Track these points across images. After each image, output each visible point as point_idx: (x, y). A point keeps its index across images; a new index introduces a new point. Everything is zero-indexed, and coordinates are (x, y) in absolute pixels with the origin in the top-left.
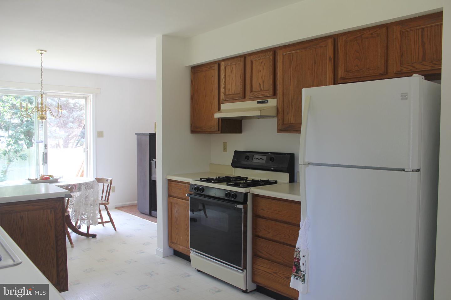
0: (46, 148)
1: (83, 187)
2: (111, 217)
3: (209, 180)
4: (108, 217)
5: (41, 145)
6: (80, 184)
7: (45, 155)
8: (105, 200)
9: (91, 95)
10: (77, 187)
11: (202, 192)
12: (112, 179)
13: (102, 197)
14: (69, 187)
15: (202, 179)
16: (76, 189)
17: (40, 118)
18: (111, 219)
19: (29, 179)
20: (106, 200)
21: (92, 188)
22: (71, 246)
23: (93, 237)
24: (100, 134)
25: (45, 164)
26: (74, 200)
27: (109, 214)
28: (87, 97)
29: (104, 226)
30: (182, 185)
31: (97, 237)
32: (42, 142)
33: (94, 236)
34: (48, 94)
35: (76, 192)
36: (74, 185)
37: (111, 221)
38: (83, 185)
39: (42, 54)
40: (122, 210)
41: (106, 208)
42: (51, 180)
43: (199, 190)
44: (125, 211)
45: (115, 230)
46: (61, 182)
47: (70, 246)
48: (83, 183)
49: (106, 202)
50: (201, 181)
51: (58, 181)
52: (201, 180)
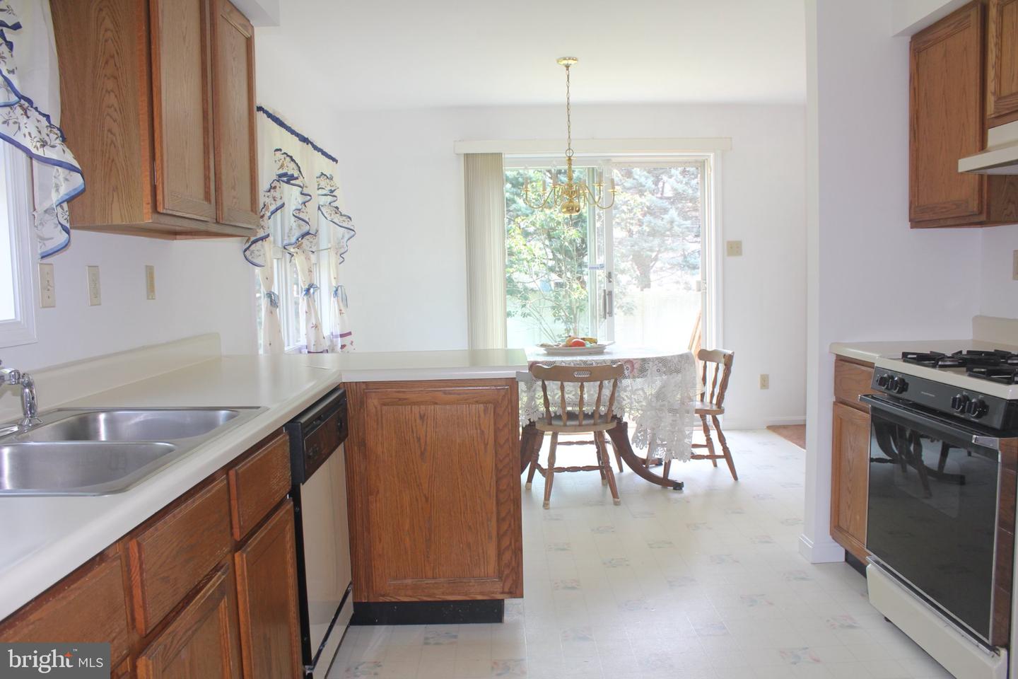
0: (610, 282)
1: (652, 368)
2: (728, 445)
3: (921, 359)
4: (720, 444)
5: (601, 274)
6: (644, 360)
7: (609, 295)
8: (711, 402)
9: (712, 155)
10: (636, 366)
11: (900, 392)
12: (733, 353)
13: (703, 395)
14: (614, 366)
15: (909, 356)
16: (635, 370)
17: (565, 210)
18: (726, 449)
19: (542, 346)
20: (714, 401)
21: (678, 371)
22: (614, 501)
23: (674, 489)
24: (733, 248)
25: (607, 315)
26: (627, 396)
27: (722, 439)
28: (704, 162)
29: (715, 465)
30: (863, 371)
31: (683, 489)
32: (602, 267)
33: (678, 486)
34: (614, 160)
35: (634, 377)
36: (629, 361)
37: (727, 455)
38: (653, 362)
39: (567, 67)
40: (780, 434)
41: (716, 421)
42: (588, 348)
43: (895, 384)
44: (786, 437)
45: (736, 478)
46: (608, 353)
47: (612, 502)
48: (653, 358)
49: (715, 408)
50: (904, 361)
51: (605, 351)
52: (905, 356)
